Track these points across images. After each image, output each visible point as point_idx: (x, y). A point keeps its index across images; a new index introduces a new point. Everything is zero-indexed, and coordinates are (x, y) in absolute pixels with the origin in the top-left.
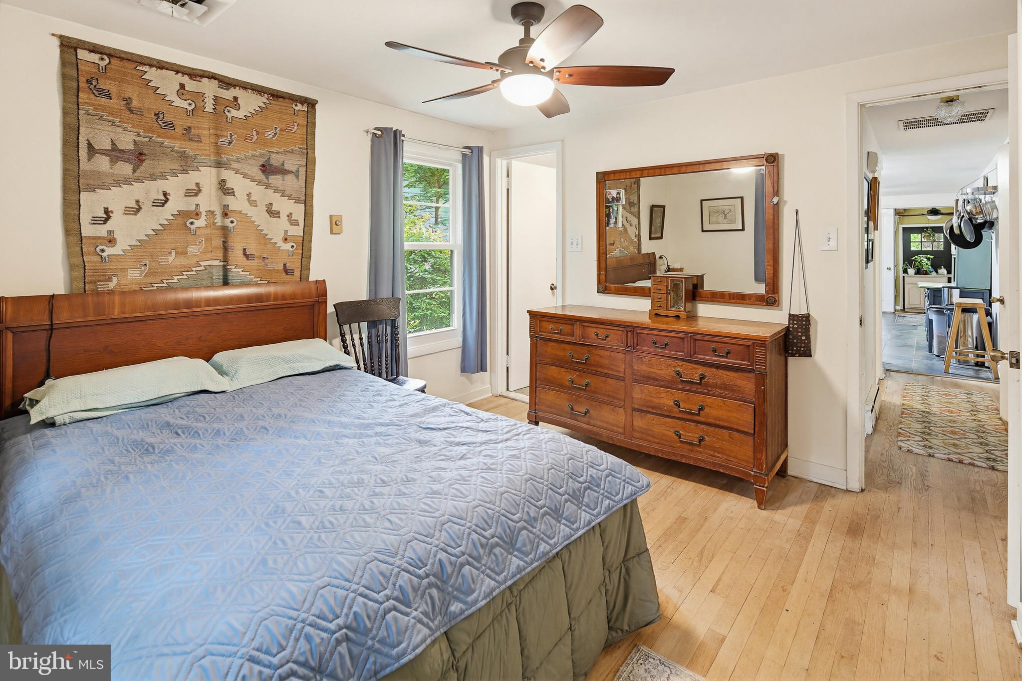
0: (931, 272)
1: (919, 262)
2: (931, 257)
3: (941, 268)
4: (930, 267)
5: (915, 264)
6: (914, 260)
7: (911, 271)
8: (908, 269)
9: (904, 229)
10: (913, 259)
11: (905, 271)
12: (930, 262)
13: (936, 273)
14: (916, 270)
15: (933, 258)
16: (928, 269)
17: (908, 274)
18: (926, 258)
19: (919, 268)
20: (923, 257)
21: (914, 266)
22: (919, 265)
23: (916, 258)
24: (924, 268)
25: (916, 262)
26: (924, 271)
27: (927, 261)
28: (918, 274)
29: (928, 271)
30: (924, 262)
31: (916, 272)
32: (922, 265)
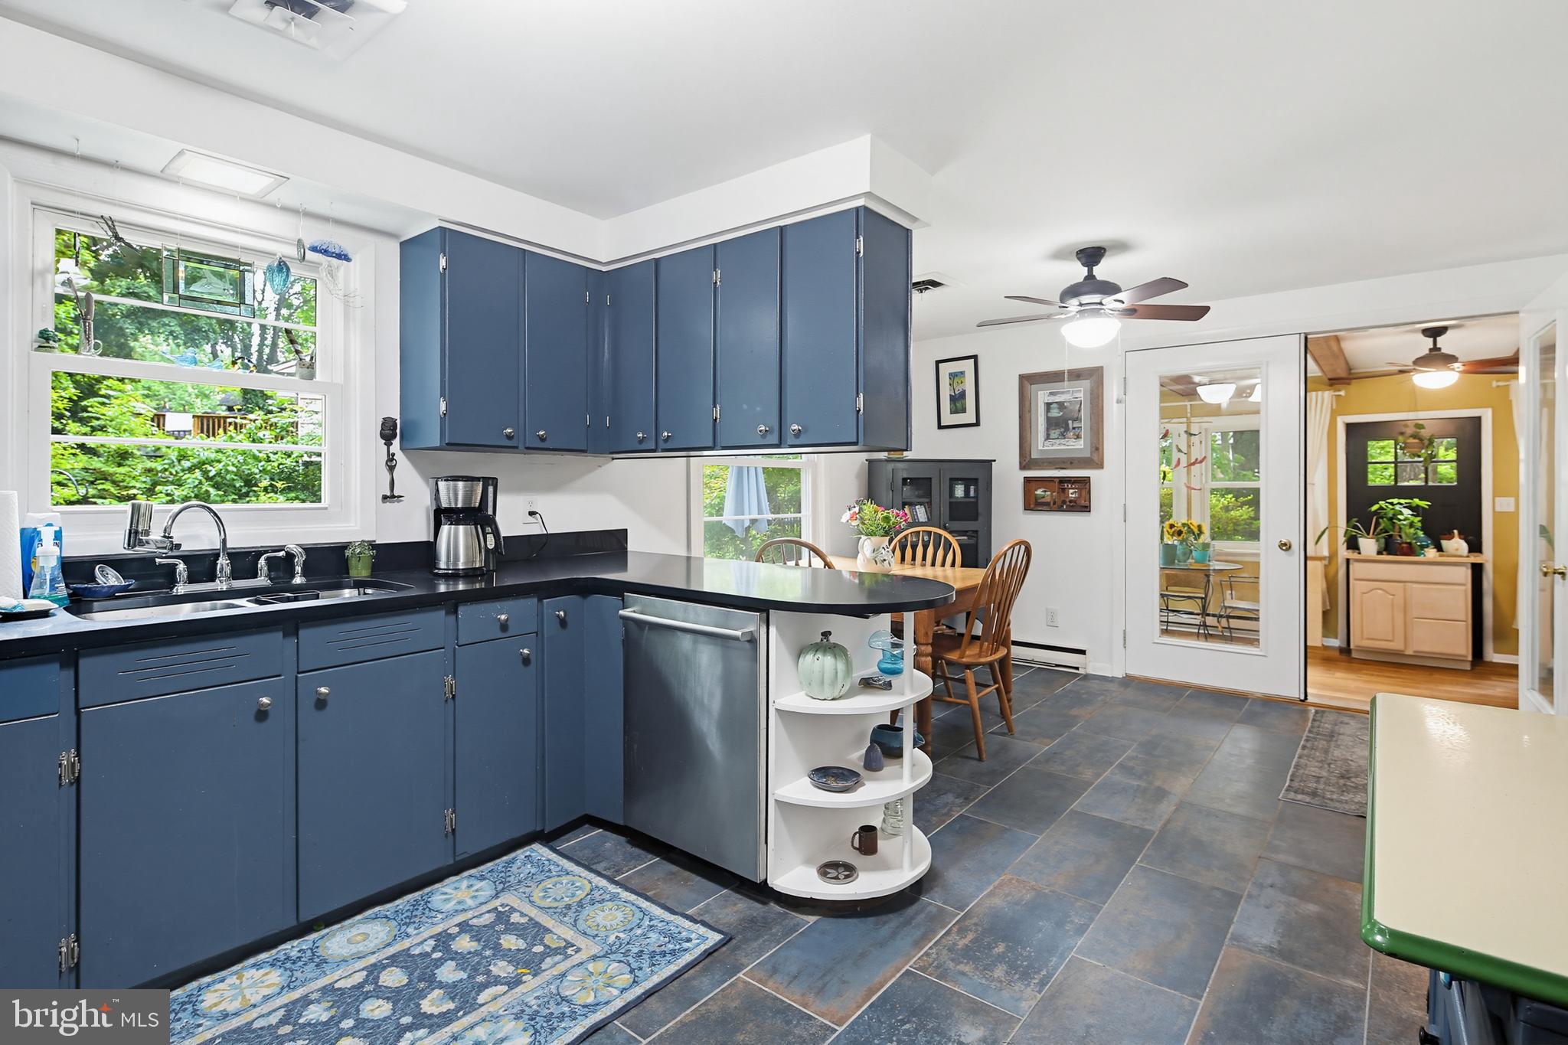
0: (1422, 547)
1: (1391, 519)
2: (1424, 504)
3: (1451, 538)
4: (1421, 534)
5: (1377, 524)
6: (1375, 513)
7: (1369, 545)
8: (1360, 540)
9: (1350, 428)
10: (1375, 508)
11: (1352, 544)
12: (1419, 518)
13: (1438, 551)
14: (1383, 541)
15: (1427, 507)
16: (1415, 539)
17: (1360, 553)
18: (1410, 507)
19: (1391, 536)
20: (1401, 504)
21: (1378, 530)
22: (1391, 527)
23: (1381, 508)
24: (1403, 535)
25: (1382, 518)
26: (1404, 545)
27: (1412, 515)
28: (1389, 554)
29: (1414, 545)
30: (1404, 520)
31: (1383, 546)
32: (1397, 528)
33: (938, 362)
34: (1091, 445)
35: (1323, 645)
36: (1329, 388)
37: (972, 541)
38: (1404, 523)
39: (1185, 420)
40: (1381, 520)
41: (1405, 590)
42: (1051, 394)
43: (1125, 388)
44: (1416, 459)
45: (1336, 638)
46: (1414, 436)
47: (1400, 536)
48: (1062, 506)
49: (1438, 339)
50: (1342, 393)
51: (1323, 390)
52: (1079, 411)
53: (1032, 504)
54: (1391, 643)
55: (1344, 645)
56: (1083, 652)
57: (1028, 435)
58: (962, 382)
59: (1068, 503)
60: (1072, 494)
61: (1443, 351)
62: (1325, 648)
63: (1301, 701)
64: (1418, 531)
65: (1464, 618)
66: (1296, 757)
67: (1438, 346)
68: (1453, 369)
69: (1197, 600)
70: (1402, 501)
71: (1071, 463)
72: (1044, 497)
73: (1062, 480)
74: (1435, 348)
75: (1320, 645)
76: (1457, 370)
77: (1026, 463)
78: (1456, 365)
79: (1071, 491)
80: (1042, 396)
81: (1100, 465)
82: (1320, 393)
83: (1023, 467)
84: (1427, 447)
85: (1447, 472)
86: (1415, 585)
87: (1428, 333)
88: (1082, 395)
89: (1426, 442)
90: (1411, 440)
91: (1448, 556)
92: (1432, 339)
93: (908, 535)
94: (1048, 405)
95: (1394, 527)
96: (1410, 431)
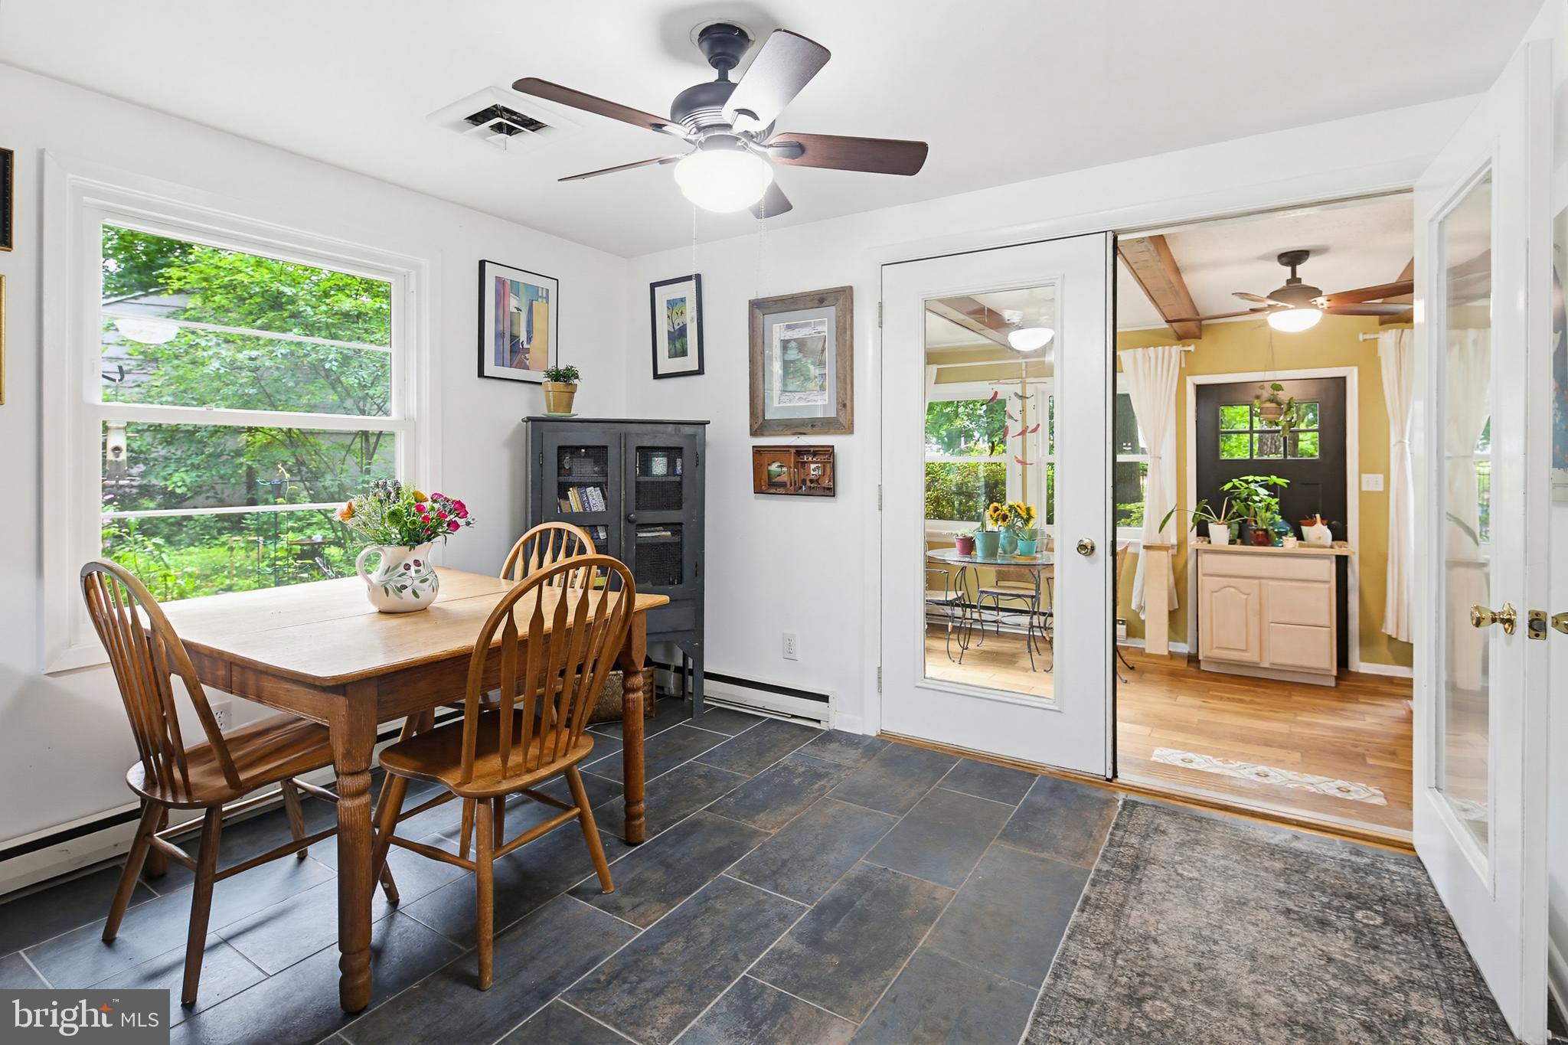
0: (1280, 535)
1: (1246, 500)
2: (1282, 482)
3: (1312, 524)
4: (1278, 518)
5: (1230, 506)
6: (1228, 492)
7: (1220, 532)
8: (1210, 526)
9: (1200, 389)
10: (1227, 487)
11: (1203, 531)
12: (1277, 500)
13: (1298, 540)
14: (1236, 527)
15: (1286, 486)
16: (1272, 525)
17: (1210, 542)
18: (1266, 486)
19: (1245, 521)
20: (1257, 482)
21: (1228, 517)
22: (1245, 510)
23: (1234, 487)
24: (1259, 522)
25: (1235, 499)
26: (1260, 533)
27: (1269, 495)
28: (1243, 543)
29: (1271, 532)
30: (1260, 502)
31: (1237, 533)
32: (1252, 511)
33: (653, 286)
34: (837, 399)
35: (1170, 652)
36: (1177, 342)
37: (676, 539)
38: (1260, 505)
39: (1018, 381)
40: (1233, 502)
41: (1260, 585)
42: (789, 327)
43: (881, 316)
44: (1274, 428)
45: (1186, 642)
46: (1271, 401)
47: (1256, 522)
48: (801, 488)
49: (1299, 268)
50: (1192, 348)
51: (1171, 345)
52: (823, 350)
53: (765, 485)
54: (1246, 654)
55: (1194, 651)
56: (824, 698)
57: (761, 386)
58: (682, 313)
59: (808, 483)
60: (814, 469)
61: (1304, 282)
62: (1172, 655)
63: (1108, 780)
64: (1276, 516)
65: (1326, 622)
66: (1064, 938)
67: (1298, 276)
68: (1316, 307)
69: (1026, 599)
70: (1258, 478)
71: (813, 426)
72: (779, 475)
73: (800, 451)
74: (1294, 279)
75: (1166, 653)
76: (1321, 307)
77: (759, 425)
78: (1320, 300)
79: (813, 466)
80: (777, 330)
81: (848, 429)
82: (1167, 347)
83: (754, 433)
84: (1286, 414)
85: (1309, 444)
86: (1272, 583)
87: (1285, 260)
88: (825, 329)
89: (1284, 407)
90: (1268, 405)
91: (1309, 546)
92: (1289, 269)
93: (535, 534)
94: (785, 345)
95: (1249, 510)
96: (1266, 393)
